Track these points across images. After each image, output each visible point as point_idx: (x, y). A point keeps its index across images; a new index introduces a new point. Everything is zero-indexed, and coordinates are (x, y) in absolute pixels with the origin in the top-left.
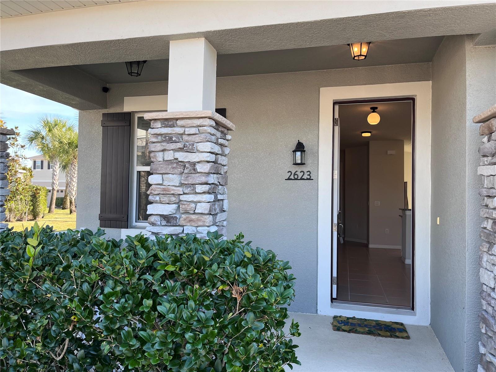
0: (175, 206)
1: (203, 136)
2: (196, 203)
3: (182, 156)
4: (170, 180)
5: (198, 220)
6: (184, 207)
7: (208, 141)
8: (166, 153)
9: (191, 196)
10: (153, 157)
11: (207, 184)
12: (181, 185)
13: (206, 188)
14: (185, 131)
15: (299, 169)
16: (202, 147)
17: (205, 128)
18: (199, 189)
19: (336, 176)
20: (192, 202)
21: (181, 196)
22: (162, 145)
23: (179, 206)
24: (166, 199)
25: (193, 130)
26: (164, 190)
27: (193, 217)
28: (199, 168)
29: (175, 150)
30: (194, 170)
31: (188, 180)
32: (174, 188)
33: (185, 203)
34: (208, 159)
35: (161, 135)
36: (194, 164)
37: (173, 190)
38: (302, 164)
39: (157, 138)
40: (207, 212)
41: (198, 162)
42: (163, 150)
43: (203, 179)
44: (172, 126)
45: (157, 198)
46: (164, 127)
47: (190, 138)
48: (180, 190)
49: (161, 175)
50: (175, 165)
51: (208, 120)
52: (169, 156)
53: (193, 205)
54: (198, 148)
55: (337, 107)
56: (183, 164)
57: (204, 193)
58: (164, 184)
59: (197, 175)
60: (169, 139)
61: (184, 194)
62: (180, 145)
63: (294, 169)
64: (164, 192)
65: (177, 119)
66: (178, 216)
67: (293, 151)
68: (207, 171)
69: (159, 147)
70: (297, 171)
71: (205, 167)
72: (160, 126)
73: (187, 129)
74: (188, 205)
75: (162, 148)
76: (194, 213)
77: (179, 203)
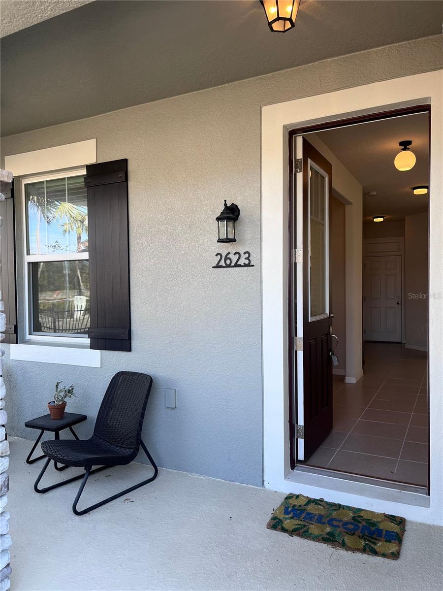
15: (231, 249)
19: (301, 258)
55: (299, 140)
63: (225, 248)
67: (217, 220)
70: (229, 253)
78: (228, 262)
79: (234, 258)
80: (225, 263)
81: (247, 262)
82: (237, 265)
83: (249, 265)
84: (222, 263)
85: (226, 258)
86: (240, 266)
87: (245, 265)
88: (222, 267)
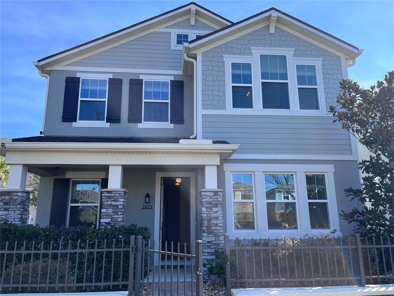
0: (110, 219)
1: (121, 197)
2: (118, 218)
3: (113, 203)
4: (109, 211)
5: (118, 223)
6: (113, 219)
7: (122, 198)
8: (108, 202)
9: (116, 216)
10: (103, 203)
11: (122, 212)
12: (113, 212)
13: (121, 213)
14: (115, 195)
15: (147, 204)
16: (120, 200)
17: (122, 194)
18: (119, 213)
19: (162, 207)
20: (117, 218)
21: (113, 216)
22: (107, 199)
23: (112, 219)
24: (107, 217)
25: (118, 195)
26: (107, 214)
27: (117, 222)
28: (119, 207)
29: (111, 201)
30: (118, 207)
31: (115, 211)
32: (110, 213)
33: (114, 218)
34: (122, 204)
35: (107, 196)
36: (117, 206)
37: (110, 214)
38: (148, 202)
39: (105, 197)
40: (121, 221)
41: (119, 205)
42: (107, 201)
43: (121, 210)
44: (111, 193)
45: (105, 217)
46: (108, 194)
47: (116, 197)
48: (113, 214)
49: (106, 209)
50: (111, 206)
51: (123, 192)
52: (109, 203)
53: (117, 219)
54: (119, 200)
55: (162, 179)
56: (114, 206)
57: (121, 215)
58: (107, 212)
59: (118, 209)
60: (109, 197)
61: (114, 215)
62: (113, 199)
63: (145, 205)
64: (107, 215)
65: (112, 191)
66: (111, 222)
67: (145, 197)
68: (122, 208)
69: (106, 200)
70: (146, 206)
71: (121, 206)
72: (106, 193)
73: (116, 194)
74: (115, 219)
75: (107, 200)
76: (117, 221)
77: (112, 218)
78: (146, 208)
79: (148, 207)
80: (145, 208)
81: (151, 208)
82: (148, 209)
83: (151, 209)
84: (144, 208)
85: (145, 207)
86: (149, 209)
87: (150, 209)
88: (144, 209)
